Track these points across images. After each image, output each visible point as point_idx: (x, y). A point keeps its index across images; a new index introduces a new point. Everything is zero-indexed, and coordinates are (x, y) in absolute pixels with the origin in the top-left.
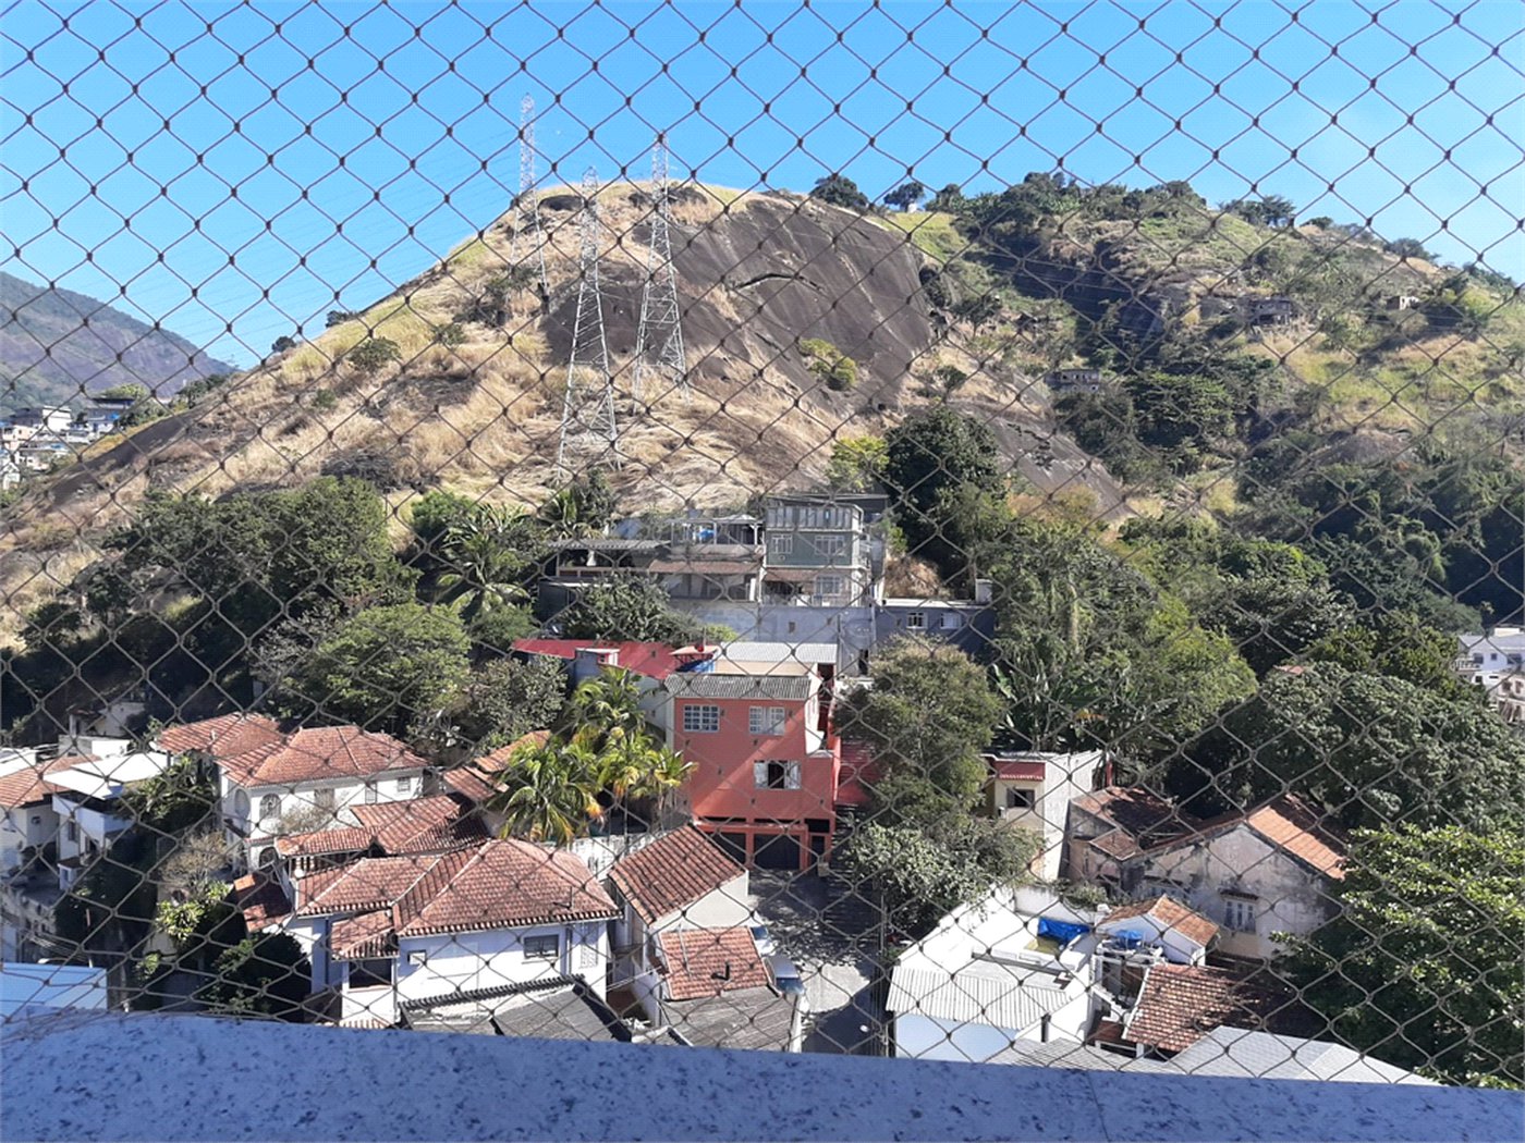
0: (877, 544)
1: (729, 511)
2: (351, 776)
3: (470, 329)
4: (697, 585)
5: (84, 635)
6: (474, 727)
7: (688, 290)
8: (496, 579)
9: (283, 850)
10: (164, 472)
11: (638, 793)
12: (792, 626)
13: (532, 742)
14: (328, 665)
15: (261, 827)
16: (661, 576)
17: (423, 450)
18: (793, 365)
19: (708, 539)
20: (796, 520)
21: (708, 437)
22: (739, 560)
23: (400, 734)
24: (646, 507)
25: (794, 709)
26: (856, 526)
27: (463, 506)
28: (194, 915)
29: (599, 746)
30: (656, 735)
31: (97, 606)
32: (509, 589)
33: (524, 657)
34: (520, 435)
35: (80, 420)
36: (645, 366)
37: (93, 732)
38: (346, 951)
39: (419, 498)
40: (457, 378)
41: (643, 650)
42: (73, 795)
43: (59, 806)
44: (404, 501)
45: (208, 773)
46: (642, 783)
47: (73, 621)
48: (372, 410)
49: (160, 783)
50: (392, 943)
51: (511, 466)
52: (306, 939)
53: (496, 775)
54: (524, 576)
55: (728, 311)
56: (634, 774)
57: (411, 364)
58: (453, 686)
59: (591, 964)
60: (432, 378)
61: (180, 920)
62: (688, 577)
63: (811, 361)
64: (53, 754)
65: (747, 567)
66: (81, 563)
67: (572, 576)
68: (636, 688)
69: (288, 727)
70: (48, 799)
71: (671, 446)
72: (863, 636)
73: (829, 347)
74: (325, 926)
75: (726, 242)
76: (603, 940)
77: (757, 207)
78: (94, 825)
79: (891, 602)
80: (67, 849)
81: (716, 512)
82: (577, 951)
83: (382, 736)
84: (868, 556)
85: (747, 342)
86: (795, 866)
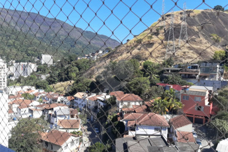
0: (222, 70)
1: (194, 64)
2: (133, 101)
3: (153, 36)
4: (187, 76)
5: (102, 79)
6: (150, 96)
7: (189, 27)
8: (154, 74)
9: (123, 110)
10: (112, 58)
11: (174, 109)
12: (204, 84)
13: (158, 99)
14: (131, 85)
15: (121, 107)
16: (181, 74)
17: (145, 55)
18: (209, 38)
19: (190, 68)
20: (206, 65)
21: (191, 51)
22: (195, 72)
23: (139, 96)
24: (179, 63)
25: (203, 97)
26: (218, 66)
27: (150, 63)
28: (112, 117)
29: (168, 100)
30: (178, 100)
31: (104, 76)
32: (156, 75)
33: (158, 86)
34: (160, 52)
35: (103, 52)
36: (181, 40)
37: (103, 92)
38: (129, 125)
39: (144, 62)
40: (151, 44)
41: (177, 86)
42: (100, 100)
43: (98, 101)
44: (142, 62)
45: (115, 98)
46: (175, 107)
47: (101, 78)
48: (139, 49)
49: (109, 99)
50: (135, 125)
51: (158, 57)
52: (125, 122)
53: (152, 103)
54: (159, 74)
55: (196, 30)
56: (173, 105)
57: (145, 42)
58: (147, 89)
59: (165, 134)
60: (147, 44)
61: (110, 118)
62: (186, 74)
63: (212, 38)
64: (98, 94)
65: (196, 73)
66: (102, 70)
67: (166, 74)
68: (175, 92)
69: (125, 93)
70: (97, 100)
71: (185, 53)
72: (218, 86)
73: (216, 35)
74: (127, 121)
75: (197, 19)
76: (167, 130)
77: (203, 12)
78: (102, 104)
79: (224, 80)
80: (99, 107)
81: (192, 64)
82: (163, 131)
83: (137, 96)
84: (221, 72)
85: (200, 35)
86: (202, 124)
